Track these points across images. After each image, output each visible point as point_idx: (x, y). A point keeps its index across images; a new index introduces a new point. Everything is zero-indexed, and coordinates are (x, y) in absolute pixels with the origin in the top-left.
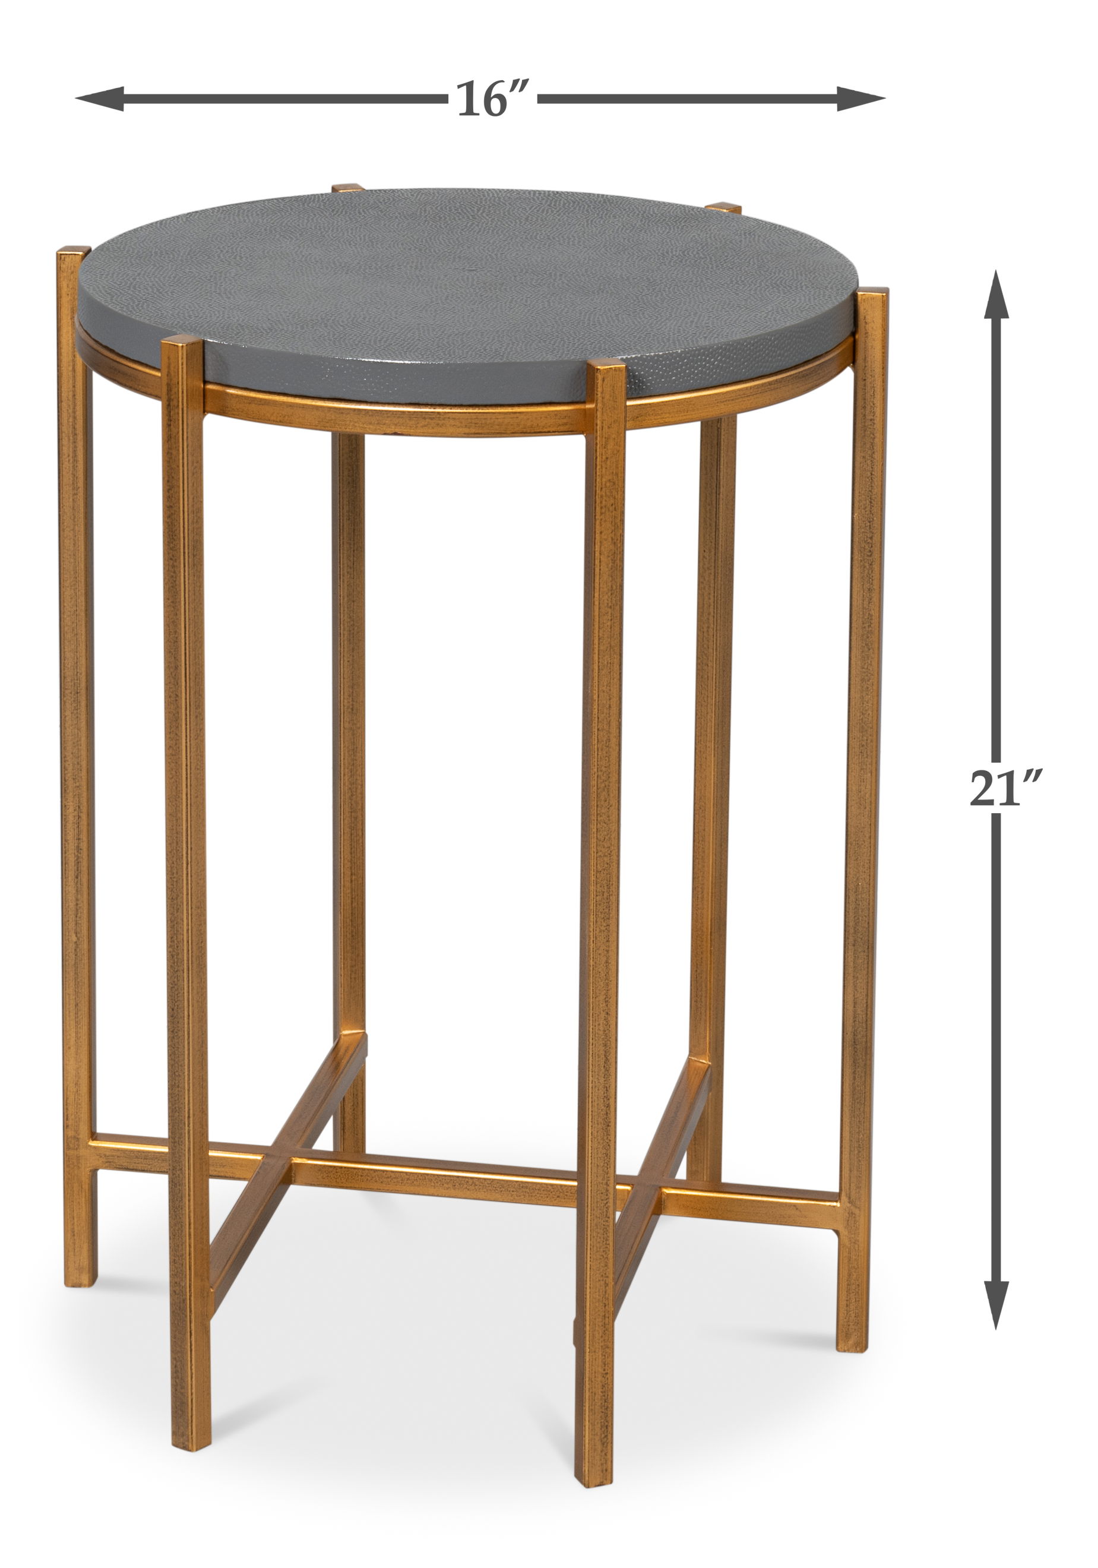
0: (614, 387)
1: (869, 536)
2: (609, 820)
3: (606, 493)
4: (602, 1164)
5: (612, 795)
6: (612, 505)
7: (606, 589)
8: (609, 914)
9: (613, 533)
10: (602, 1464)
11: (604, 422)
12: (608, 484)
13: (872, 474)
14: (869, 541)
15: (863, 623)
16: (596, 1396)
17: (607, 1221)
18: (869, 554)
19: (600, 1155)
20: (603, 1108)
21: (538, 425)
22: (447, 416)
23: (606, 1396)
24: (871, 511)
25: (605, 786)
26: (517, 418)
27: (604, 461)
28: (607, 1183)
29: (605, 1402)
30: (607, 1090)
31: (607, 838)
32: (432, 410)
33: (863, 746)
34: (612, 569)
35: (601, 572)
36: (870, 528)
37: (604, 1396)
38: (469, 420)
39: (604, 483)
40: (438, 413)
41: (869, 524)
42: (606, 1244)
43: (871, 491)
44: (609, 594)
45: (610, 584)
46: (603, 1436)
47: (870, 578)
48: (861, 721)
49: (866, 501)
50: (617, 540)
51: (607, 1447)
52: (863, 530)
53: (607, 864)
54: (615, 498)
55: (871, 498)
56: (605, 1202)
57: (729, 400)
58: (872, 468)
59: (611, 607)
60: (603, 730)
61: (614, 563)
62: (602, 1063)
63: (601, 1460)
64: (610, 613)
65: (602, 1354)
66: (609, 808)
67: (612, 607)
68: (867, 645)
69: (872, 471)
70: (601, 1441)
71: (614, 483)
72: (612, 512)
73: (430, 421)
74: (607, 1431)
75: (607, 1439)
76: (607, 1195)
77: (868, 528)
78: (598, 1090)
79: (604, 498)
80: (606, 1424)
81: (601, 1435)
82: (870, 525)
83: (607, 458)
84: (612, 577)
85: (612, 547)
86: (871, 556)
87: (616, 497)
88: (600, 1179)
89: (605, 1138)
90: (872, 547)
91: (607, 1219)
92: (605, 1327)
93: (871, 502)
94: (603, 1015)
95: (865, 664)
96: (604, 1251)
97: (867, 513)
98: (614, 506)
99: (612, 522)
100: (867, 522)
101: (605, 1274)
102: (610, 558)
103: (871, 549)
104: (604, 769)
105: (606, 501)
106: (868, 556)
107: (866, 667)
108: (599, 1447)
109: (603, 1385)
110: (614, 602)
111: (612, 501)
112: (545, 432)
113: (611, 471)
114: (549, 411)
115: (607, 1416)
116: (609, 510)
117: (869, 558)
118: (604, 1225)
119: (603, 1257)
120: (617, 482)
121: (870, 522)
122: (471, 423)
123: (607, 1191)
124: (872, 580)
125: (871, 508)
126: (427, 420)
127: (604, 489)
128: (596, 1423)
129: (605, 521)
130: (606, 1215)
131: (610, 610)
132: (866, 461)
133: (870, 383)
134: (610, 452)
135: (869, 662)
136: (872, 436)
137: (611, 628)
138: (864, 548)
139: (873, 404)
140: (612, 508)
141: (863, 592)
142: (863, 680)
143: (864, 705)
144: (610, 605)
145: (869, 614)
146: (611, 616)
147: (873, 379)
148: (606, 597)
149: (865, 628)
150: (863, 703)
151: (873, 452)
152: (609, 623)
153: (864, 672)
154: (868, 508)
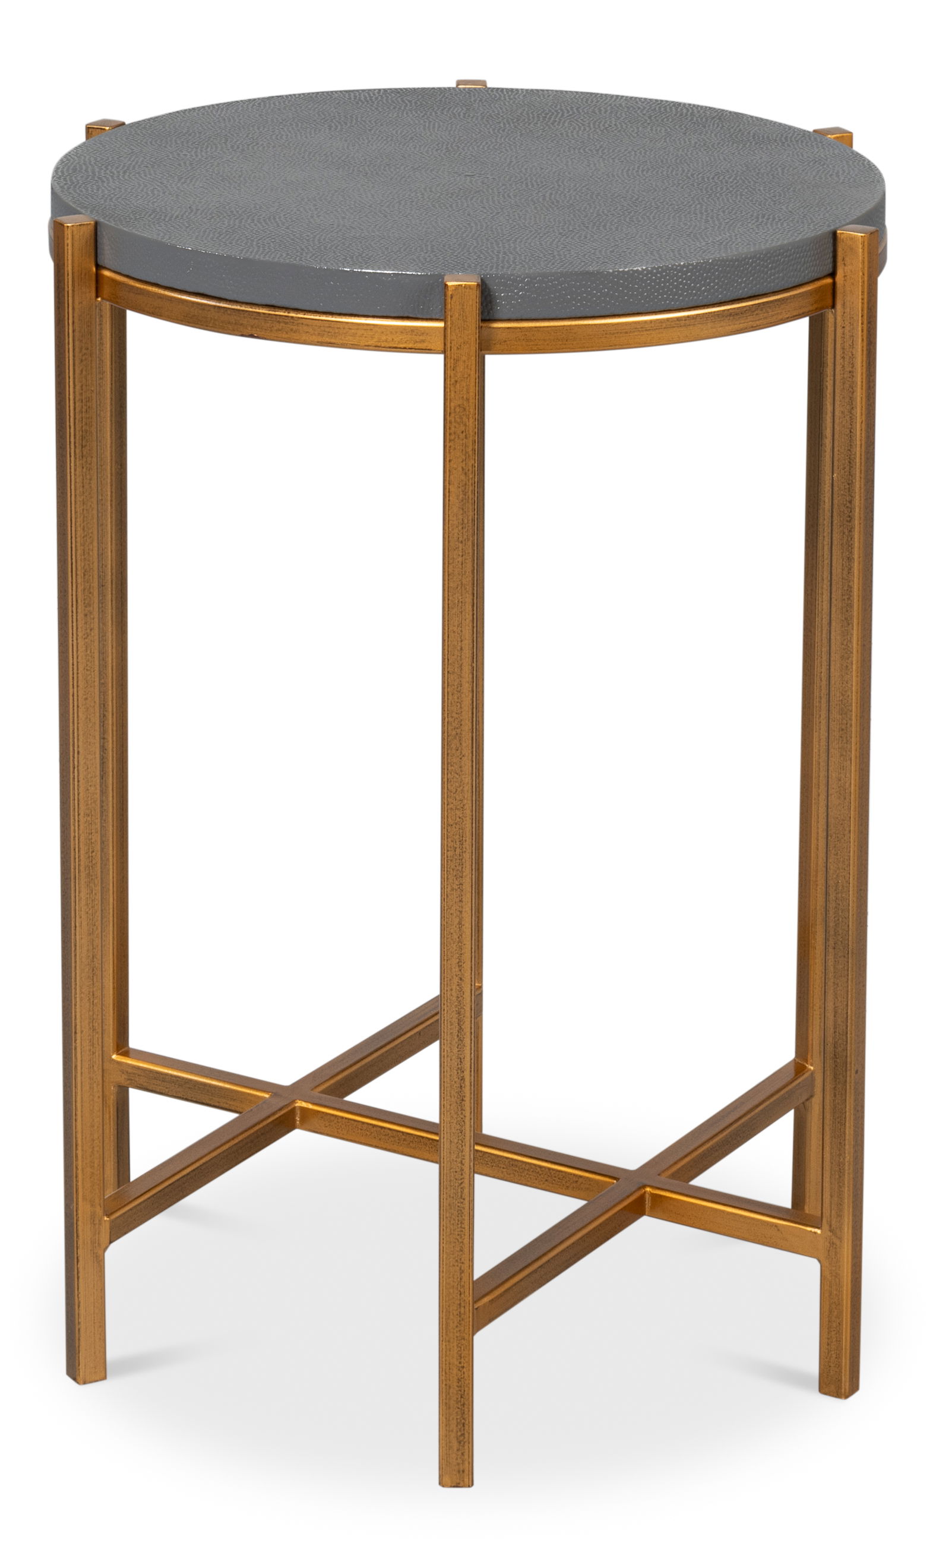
0: (463, 305)
1: (848, 499)
2: (461, 771)
3: (455, 418)
4: (456, 1141)
5: (464, 744)
6: (462, 432)
7: (455, 522)
8: (462, 872)
9: (464, 463)
10: (458, 1464)
11: (453, 342)
12: (458, 410)
14: (848, 504)
15: (842, 595)
16: (451, 1389)
17: (462, 1203)
18: (849, 519)
19: (454, 1131)
20: (456, 1080)
21: (393, 339)
22: (300, 321)
23: (463, 1391)
24: (849, 472)
25: (457, 734)
26: (371, 330)
27: (453, 384)
28: (461, 1161)
29: (461, 1397)
30: (461, 1062)
31: (459, 789)
32: (286, 314)
33: (843, 730)
34: (462, 501)
35: (450, 503)
36: (849, 491)
37: (460, 1391)
38: (322, 328)
39: (453, 408)
40: (292, 317)
41: (848, 486)
42: (461, 1227)
43: (850, 450)
44: (460, 527)
45: (461, 517)
46: (459, 1434)
47: (849, 546)
48: (840, 703)
49: (845, 460)
50: (468, 470)
51: (463, 1446)
52: (842, 492)
53: (460, 818)
54: (465, 425)
55: (850, 458)
56: (460, 1182)
57: (621, 333)
58: (851, 425)
59: (462, 542)
60: (454, 673)
61: (465, 495)
62: (455, 1032)
63: (457, 1459)
64: (460, 549)
65: (457, 1345)
66: (461, 759)
67: (464, 542)
68: (846, 619)
69: (852, 428)
70: (457, 1439)
71: (465, 409)
72: (463, 440)
73: (284, 325)
74: (464, 1430)
75: (464, 1438)
76: (462, 1175)
77: (847, 491)
78: (451, 1060)
79: (454, 424)
80: (463, 1421)
81: (457, 1432)
82: (849, 488)
83: (456, 381)
84: (463, 509)
85: (463, 477)
86: (850, 521)
87: (467, 424)
88: (454, 1157)
89: (460, 1113)
90: (851, 511)
91: (462, 1201)
92: (460, 1316)
93: (850, 462)
94: (456, 980)
95: (844, 640)
96: (458, 1235)
97: (846, 474)
98: (464, 434)
99: (462, 450)
100: (846, 484)
101: (461, 1259)
102: (460, 490)
103: (850, 514)
104: (454, 715)
105: (455, 427)
106: (847, 521)
107: (845, 644)
108: (455, 1445)
109: (458, 1379)
110: (465, 537)
111: (463, 428)
112: (400, 348)
113: (462, 396)
115: (464, 1413)
116: (459, 437)
117: (848, 524)
118: (458, 1206)
119: (458, 1241)
120: (467, 408)
121: (849, 484)
122: (324, 331)
123: (462, 1170)
124: (852, 548)
125: (850, 469)
126: (282, 324)
127: (453, 415)
128: (451, 1418)
129: (455, 449)
130: (461, 1196)
131: (460, 545)
132: (844, 417)
133: (849, 331)
134: (459, 375)
135: (849, 639)
136: (851, 389)
137: (462, 564)
138: (843, 512)
139: (852, 355)
140: (462, 436)
141: (843, 560)
142: (842, 657)
143: (844, 686)
144: (460, 539)
145: (848, 586)
146: (462, 552)
147: (851, 327)
148: (456, 531)
149: (844, 600)
150: (843, 683)
151: (853, 408)
152: (460, 559)
153: (844, 649)
154: (847, 469)
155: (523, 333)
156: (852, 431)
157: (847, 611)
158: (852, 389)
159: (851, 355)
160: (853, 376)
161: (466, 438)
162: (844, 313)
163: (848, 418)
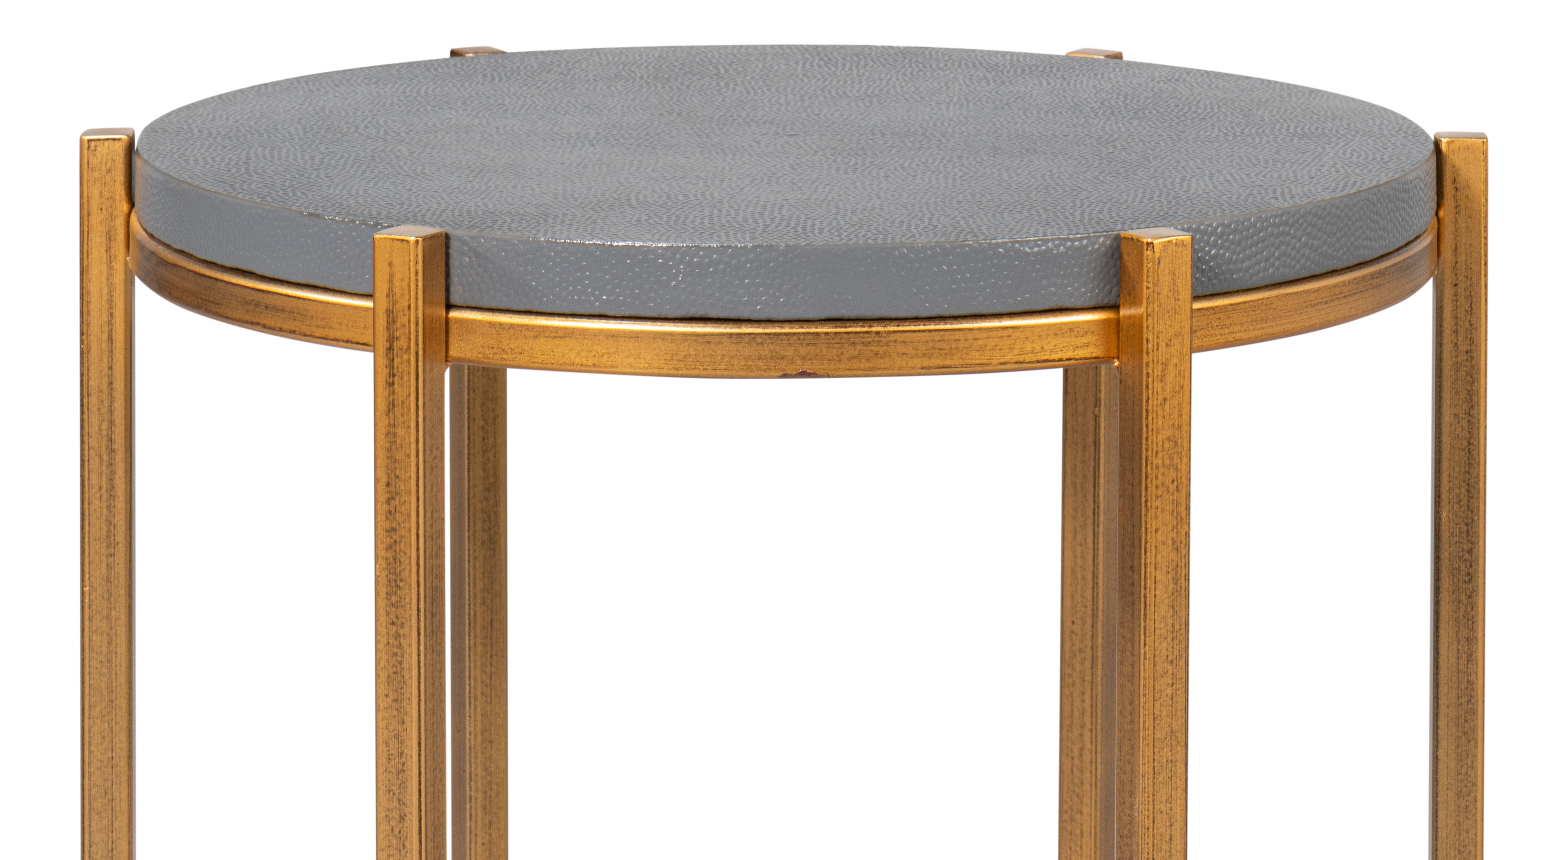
0: (1174, 273)
1: (1464, 548)
6: (1173, 482)
9: (1175, 530)
11: (1160, 336)
12: (1167, 445)
13: (1469, 443)
14: (1467, 556)
18: (1467, 579)
24: (1468, 506)
27: (1161, 404)
35: (1157, 600)
36: (1468, 535)
39: (1160, 443)
41: (1465, 528)
43: (1469, 472)
44: (1170, 639)
45: (1170, 621)
47: (1468, 620)
49: (1460, 488)
50: (1181, 543)
52: (1456, 539)
54: (1177, 469)
55: (1468, 484)
58: (1469, 434)
61: (1176, 584)
67: (1174, 661)
68: (1463, 733)
69: (1471, 437)
71: (1176, 443)
72: (1173, 494)
77: (1464, 535)
79: (1162, 470)
82: (1468, 531)
83: (1165, 399)
84: (1173, 608)
87: (1179, 467)
90: (1471, 566)
93: (1468, 491)
97: (1463, 509)
98: (1175, 484)
99: (1173, 511)
100: (1462, 525)
102: (1170, 576)
105: (1163, 474)
106: (1464, 582)
110: (1176, 652)
111: (1174, 475)
113: (1171, 422)
114: (1062, 324)
116: (1168, 491)
117: (1466, 586)
120: (1179, 441)
121: (1467, 525)
124: (1473, 623)
125: (1469, 501)
127: (1160, 455)
129: (1163, 510)
131: (1170, 667)
132: (1459, 423)
133: (1465, 290)
134: (1168, 388)
135: (1469, 763)
136: (1469, 378)
137: (1172, 699)
138: (1458, 569)
139: (1471, 325)
140: (1172, 488)
141: (1459, 644)
142: (1459, 794)
143: (1462, 837)
144: (1170, 658)
145: (1468, 681)
146: (1172, 678)
147: (1469, 282)
148: (1164, 645)
149: (1461, 704)
150: (1460, 834)
151: (1472, 407)
152: (1169, 691)
153: (1462, 781)
154: (1464, 502)
155: (1217, 316)
156: (1472, 441)
157: (1466, 721)
158: (1471, 377)
159: (1468, 326)
160: (1472, 358)
161: (1178, 490)
162: (1456, 263)
163: (1464, 423)
